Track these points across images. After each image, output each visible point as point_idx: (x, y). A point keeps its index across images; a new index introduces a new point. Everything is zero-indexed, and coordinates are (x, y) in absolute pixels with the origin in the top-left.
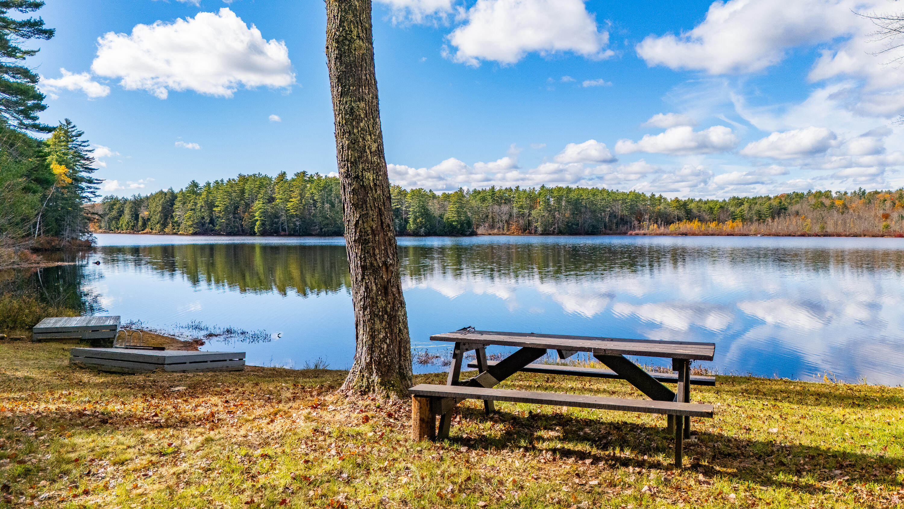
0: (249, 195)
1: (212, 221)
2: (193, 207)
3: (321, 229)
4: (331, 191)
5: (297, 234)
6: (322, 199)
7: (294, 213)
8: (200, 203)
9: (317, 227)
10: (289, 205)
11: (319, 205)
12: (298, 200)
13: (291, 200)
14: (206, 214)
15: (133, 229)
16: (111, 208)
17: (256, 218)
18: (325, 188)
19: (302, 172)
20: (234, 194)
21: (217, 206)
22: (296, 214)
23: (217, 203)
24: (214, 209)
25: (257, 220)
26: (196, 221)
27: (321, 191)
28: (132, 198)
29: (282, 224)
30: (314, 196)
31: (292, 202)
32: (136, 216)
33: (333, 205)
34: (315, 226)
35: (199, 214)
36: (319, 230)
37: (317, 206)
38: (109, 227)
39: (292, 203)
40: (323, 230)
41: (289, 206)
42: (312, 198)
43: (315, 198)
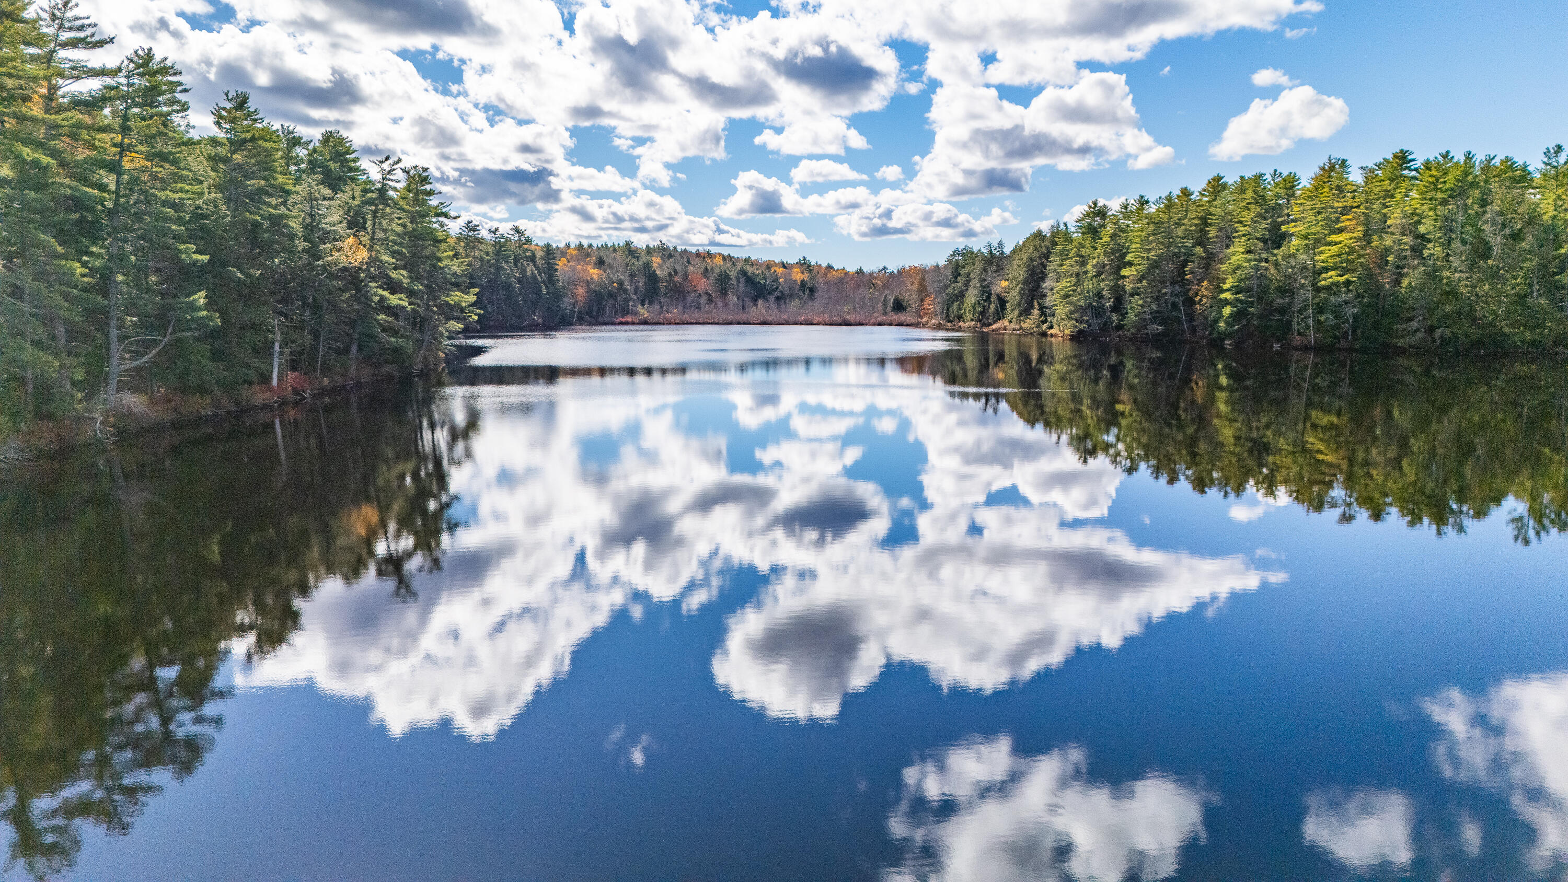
0: (1220, 230)
1: (1118, 306)
2: (1077, 269)
3: (1431, 329)
4: (1484, 203)
5: (1343, 344)
6: (1447, 226)
7: (1342, 279)
8: (1098, 257)
9: (1415, 324)
10: (1326, 255)
11: (1434, 250)
12: (1357, 239)
13: (1334, 238)
14: (1105, 286)
15: (980, 321)
16: (956, 275)
17: (1223, 296)
18: (1459, 192)
19: (1396, 156)
20: (1180, 231)
21: (1130, 264)
22: (1348, 283)
23: (1128, 258)
24: (1124, 272)
25: (1226, 302)
26: (1082, 303)
27: (1444, 202)
28: (985, 251)
29: (1301, 311)
30: (1419, 222)
31: (1336, 244)
32: (986, 293)
33: (1482, 250)
34: (1411, 319)
35: (1089, 285)
36: (1420, 335)
37: (1426, 253)
38: (948, 316)
39: (1334, 249)
40: (1437, 333)
41: (1323, 257)
42: (1410, 229)
43: (1422, 229)
